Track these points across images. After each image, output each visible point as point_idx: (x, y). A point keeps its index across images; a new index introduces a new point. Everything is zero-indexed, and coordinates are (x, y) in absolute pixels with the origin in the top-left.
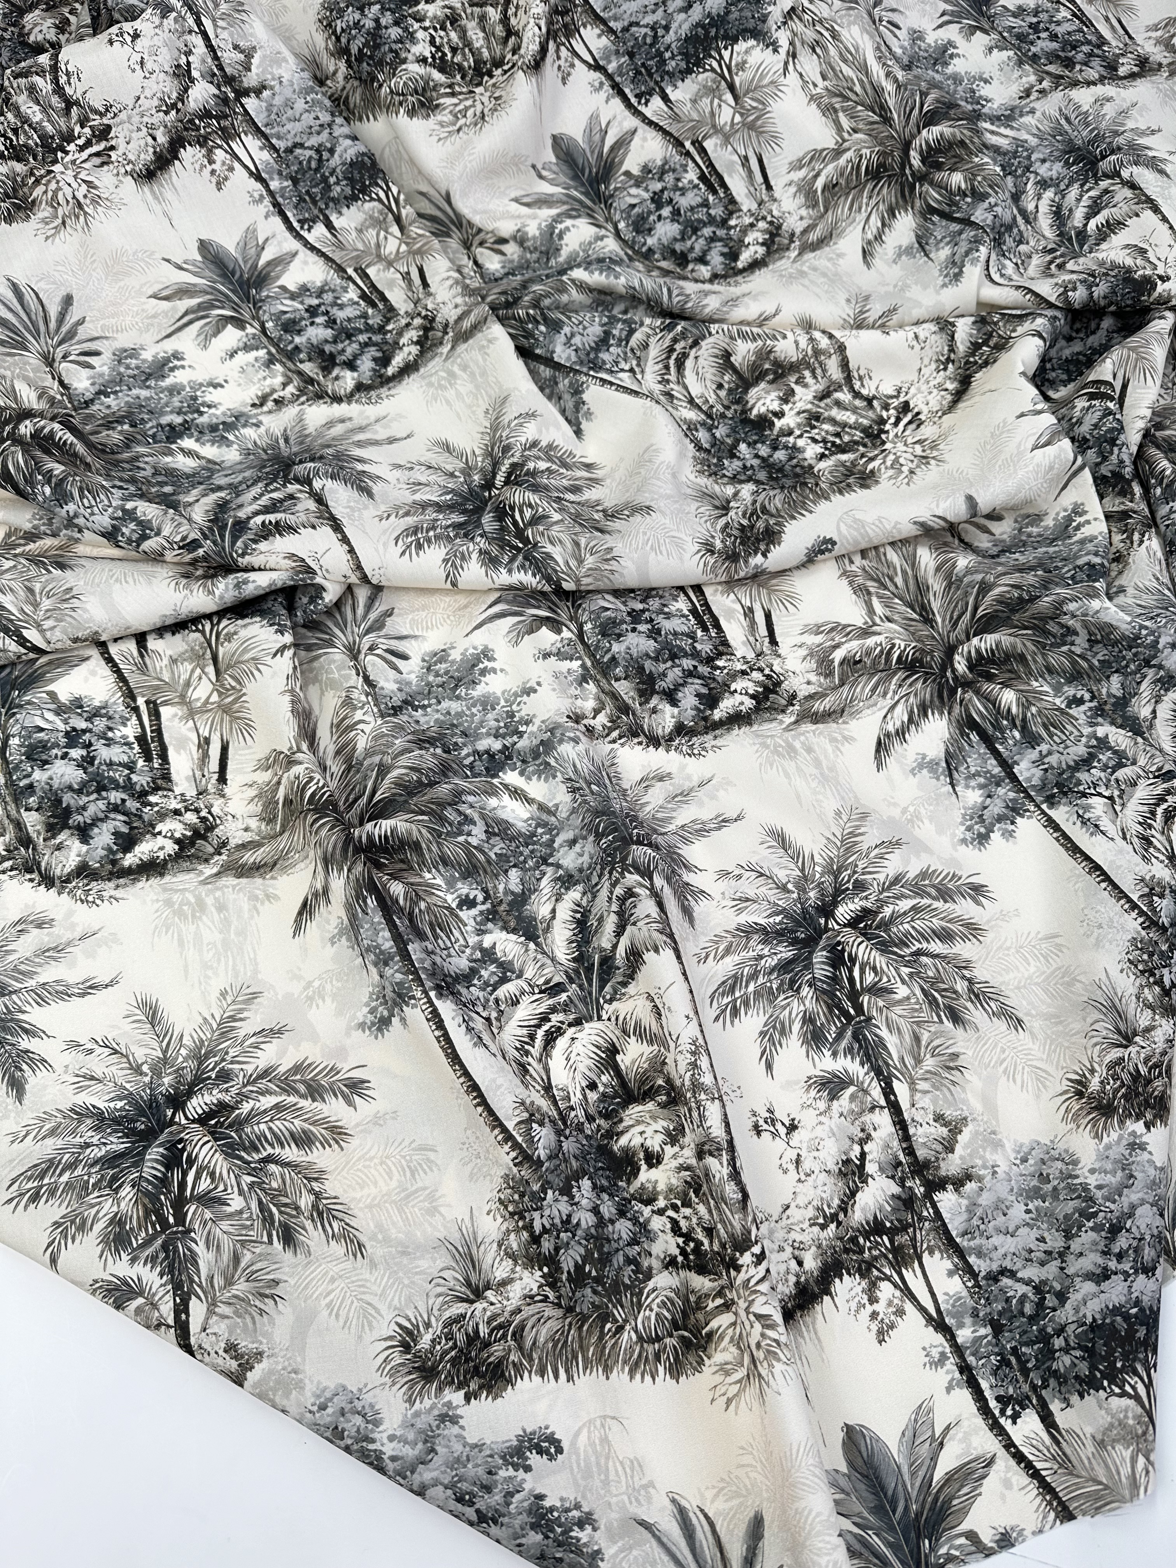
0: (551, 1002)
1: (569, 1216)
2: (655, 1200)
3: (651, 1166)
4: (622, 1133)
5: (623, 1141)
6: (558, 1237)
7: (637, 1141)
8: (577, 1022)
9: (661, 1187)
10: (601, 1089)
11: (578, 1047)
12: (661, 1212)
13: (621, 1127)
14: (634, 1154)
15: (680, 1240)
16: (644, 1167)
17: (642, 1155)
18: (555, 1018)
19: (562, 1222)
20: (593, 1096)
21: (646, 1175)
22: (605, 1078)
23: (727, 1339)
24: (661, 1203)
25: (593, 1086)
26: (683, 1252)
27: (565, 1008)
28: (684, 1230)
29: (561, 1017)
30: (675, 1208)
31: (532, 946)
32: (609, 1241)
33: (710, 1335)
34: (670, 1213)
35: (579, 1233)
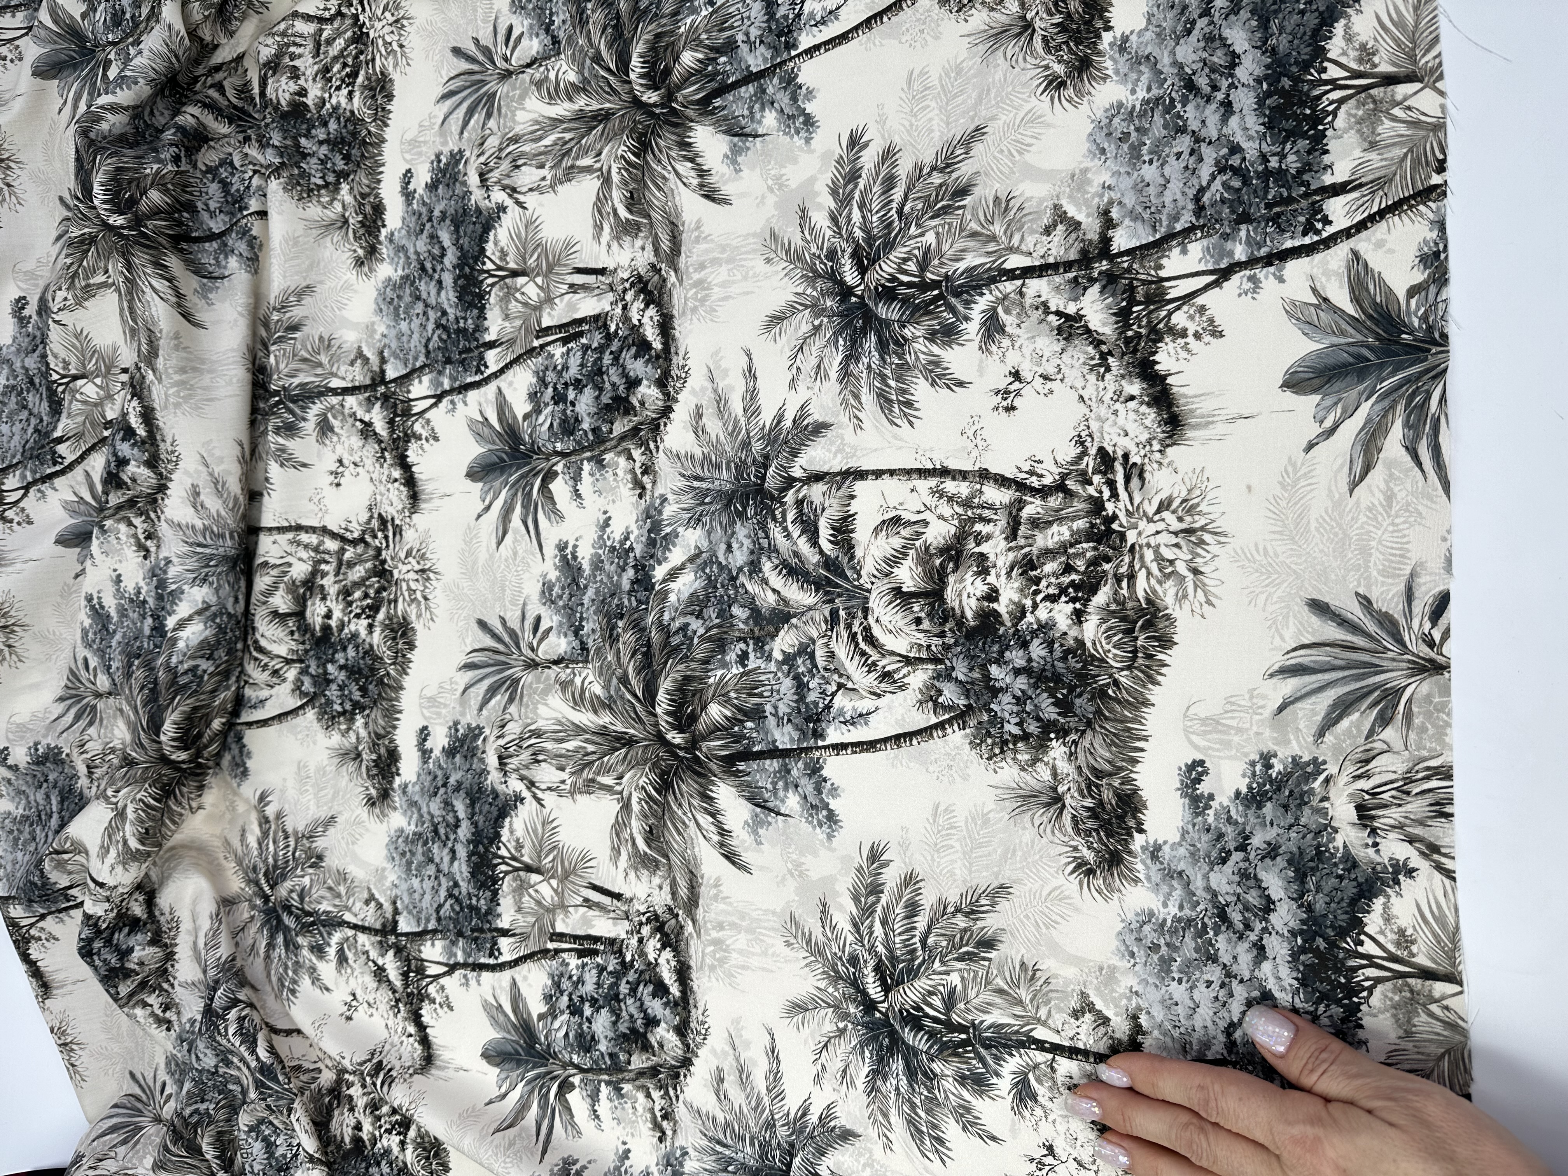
0: (842, 626)
1: (1014, 697)
2: (1024, 607)
3: (996, 600)
4: (963, 612)
5: (969, 614)
6: (1028, 714)
7: (973, 603)
8: (866, 611)
9: (1016, 597)
10: (923, 615)
11: (884, 619)
12: (1035, 606)
13: (958, 611)
14: (982, 609)
15: (1063, 599)
16: (995, 605)
17: (986, 604)
18: (856, 628)
19: (1017, 704)
20: (926, 624)
21: (1002, 607)
22: (916, 608)
23: (1158, 587)
24: (1028, 603)
25: (918, 621)
26: (1074, 600)
27: (851, 616)
28: (1056, 592)
29: (856, 623)
30: (1036, 592)
31: (794, 621)
32: (1044, 670)
33: (1149, 601)
34: (1039, 598)
35: (1030, 693)
